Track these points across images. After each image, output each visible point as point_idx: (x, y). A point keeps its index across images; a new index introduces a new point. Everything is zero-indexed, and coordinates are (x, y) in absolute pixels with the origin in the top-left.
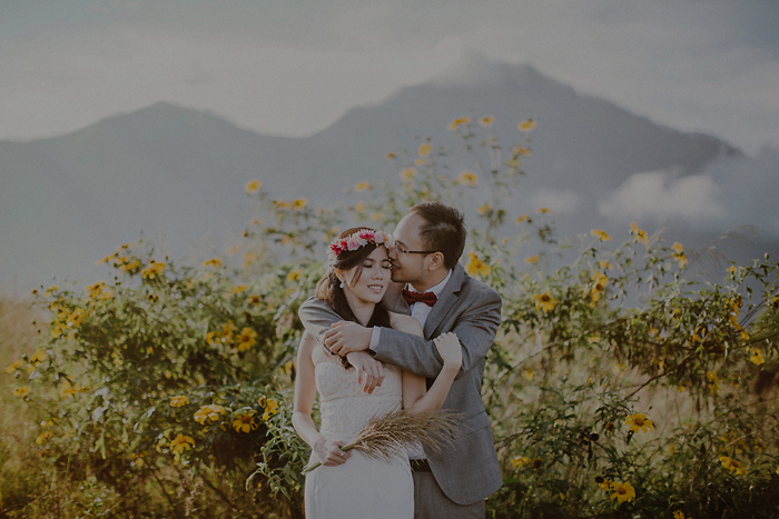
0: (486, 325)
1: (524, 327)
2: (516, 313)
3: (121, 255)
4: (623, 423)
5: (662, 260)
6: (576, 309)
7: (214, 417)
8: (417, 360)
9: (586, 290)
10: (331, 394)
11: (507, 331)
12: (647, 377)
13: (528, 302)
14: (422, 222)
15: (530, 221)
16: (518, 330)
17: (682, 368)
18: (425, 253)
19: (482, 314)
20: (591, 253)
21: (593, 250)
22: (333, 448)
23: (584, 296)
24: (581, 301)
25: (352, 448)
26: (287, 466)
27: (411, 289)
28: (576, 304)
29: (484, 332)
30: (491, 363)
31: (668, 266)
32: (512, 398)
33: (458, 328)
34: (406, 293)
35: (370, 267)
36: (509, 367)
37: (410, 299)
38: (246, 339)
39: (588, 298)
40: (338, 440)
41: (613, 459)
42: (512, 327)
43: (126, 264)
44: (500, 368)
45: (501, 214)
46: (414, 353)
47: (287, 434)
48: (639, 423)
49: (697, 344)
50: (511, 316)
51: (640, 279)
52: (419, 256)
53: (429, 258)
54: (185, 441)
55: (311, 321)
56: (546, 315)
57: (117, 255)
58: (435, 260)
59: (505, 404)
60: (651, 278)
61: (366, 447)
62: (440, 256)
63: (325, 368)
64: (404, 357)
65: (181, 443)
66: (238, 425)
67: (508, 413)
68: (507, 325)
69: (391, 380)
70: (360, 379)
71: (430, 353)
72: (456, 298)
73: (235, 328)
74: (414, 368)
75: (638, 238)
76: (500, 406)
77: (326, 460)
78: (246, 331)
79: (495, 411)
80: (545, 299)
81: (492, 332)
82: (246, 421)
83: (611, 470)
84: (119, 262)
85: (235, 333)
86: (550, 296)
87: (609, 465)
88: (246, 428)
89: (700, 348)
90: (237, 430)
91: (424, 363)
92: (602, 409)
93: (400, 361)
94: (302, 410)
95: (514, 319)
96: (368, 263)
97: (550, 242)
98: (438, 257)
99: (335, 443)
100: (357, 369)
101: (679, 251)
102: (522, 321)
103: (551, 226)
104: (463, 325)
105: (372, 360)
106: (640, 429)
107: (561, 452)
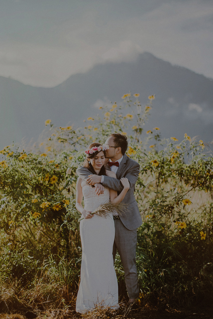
0: (135, 174)
1: (149, 171)
2: (146, 167)
3: (6, 150)
4: (182, 202)
5: (196, 147)
6: (166, 165)
7: (47, 206)
8: (115, 186)
9: (169, 159)
10: (87, 196)
11: (142, 174)
12: (192, 187)
13: (150, 163)
14: (114, 138)
15: (152, 133)
16: (146, 173)
17: (203, 184)
18: (115, 147)
19: (134, 171)
20: (171, 145)
21: (172, 144)
22: (88, 213)
23: (169, 161)
24: (168, 162)
25: (94, 213)
26: (73, 221)
27: (111, 161)
28: (166, 163)
29: (135, 176)
30: (138, 184)
31: (198, 149)
32: (146, 197)
33: (127, 175)
34: (109, 163)
35: (97, 159)
36: (144, 186)
37: (111, 165)
38: (54, 179)
39: (170, 161)
40: (90, 211)
41: (179, 215)
42: (144, 172)
43: (8, 153)
44: (141, 186)
45: (141, 130)
46: (114, 184)
47: (73, 211)
48: (187, 202)
49: (208, 175)
50: (144, 168)
51: (188, 154)
52: (113, 148)
53: (117, 149)
54: (37, 214)
55: (81, 175)
56: (156, 167)
57: (5, 150)
58: (118, 150)
59: (143, 198)
60: (192, 153)
61: (99, 214)
62: (120, 148)
63: (86, 187)
64: (111, 185)
65: (36, 215)
66: (54, 208)
67: (144, 202)
68: (143, 171)
69: (106, 191)
70: (96, 190)
71: (119, 184)
72: (125, 165)
73: (50, 176)
74: (114, 188)
75: (187, 139)
76: (141, 199)
77: (86, 217)
78: (54, 176)
79: (139, 201)
80: (155, 162)
81: (137, 176)
82: (57, 207)
83: (179, 218)
84: (5, 153)
85: (50, 178)
86: (157, 161)
87: (178, 217)
88: (57, 209)
89: (208, 177)
90: (54, 210)
91: (118, 187)
92: (175, 198)
93: (110, 186)
94: (79, 202)
95: (145, 169)
96: (96, 158)
97: (159, 140)
98: (120, 149)
99: (89, 212)
100: (96, 187)
101: (202, 143)
102: (148, 170)
103: (159, 134)
104: (128, 175)
105: (101, 185)
106: (187, 204)
107: (161, 213)
